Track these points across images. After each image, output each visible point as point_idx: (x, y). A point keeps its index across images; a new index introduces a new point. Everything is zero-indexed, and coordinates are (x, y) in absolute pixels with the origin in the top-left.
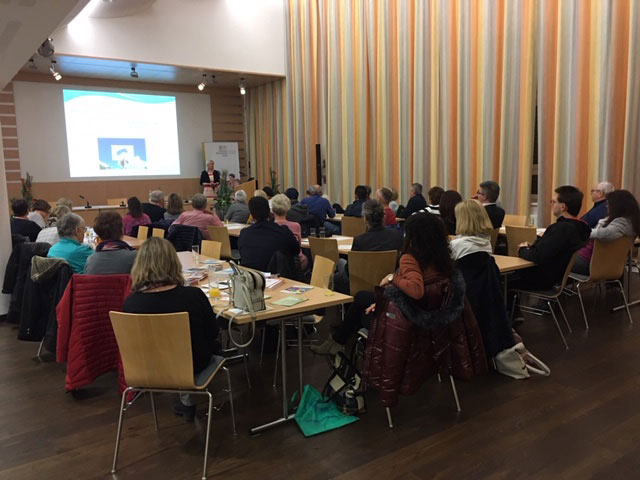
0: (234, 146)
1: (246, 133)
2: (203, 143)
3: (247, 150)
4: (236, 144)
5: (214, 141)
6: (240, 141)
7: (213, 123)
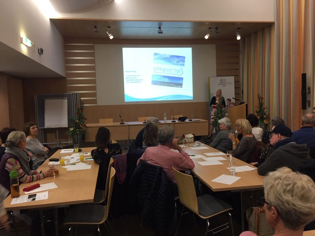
0: (231, 79)
1: (241, 69)
2: (209, 78)
3: (241, 82)
4: (233, 77)
5: (217, 76)
6: (237, 76)
7: (217, 64)
